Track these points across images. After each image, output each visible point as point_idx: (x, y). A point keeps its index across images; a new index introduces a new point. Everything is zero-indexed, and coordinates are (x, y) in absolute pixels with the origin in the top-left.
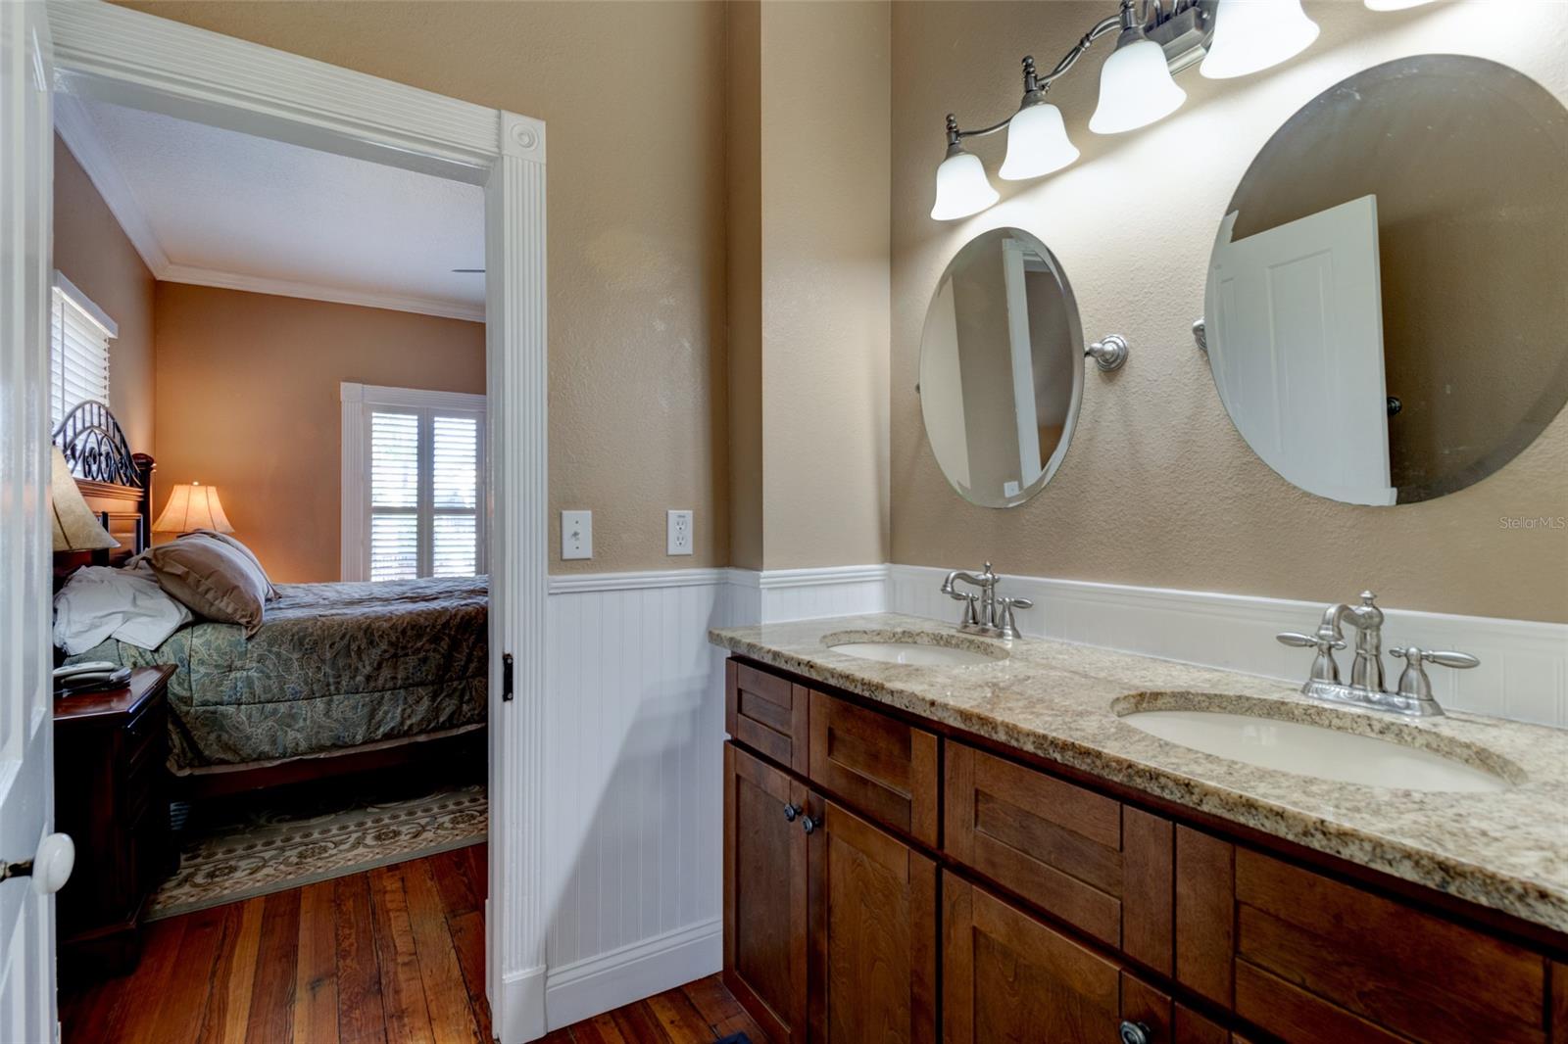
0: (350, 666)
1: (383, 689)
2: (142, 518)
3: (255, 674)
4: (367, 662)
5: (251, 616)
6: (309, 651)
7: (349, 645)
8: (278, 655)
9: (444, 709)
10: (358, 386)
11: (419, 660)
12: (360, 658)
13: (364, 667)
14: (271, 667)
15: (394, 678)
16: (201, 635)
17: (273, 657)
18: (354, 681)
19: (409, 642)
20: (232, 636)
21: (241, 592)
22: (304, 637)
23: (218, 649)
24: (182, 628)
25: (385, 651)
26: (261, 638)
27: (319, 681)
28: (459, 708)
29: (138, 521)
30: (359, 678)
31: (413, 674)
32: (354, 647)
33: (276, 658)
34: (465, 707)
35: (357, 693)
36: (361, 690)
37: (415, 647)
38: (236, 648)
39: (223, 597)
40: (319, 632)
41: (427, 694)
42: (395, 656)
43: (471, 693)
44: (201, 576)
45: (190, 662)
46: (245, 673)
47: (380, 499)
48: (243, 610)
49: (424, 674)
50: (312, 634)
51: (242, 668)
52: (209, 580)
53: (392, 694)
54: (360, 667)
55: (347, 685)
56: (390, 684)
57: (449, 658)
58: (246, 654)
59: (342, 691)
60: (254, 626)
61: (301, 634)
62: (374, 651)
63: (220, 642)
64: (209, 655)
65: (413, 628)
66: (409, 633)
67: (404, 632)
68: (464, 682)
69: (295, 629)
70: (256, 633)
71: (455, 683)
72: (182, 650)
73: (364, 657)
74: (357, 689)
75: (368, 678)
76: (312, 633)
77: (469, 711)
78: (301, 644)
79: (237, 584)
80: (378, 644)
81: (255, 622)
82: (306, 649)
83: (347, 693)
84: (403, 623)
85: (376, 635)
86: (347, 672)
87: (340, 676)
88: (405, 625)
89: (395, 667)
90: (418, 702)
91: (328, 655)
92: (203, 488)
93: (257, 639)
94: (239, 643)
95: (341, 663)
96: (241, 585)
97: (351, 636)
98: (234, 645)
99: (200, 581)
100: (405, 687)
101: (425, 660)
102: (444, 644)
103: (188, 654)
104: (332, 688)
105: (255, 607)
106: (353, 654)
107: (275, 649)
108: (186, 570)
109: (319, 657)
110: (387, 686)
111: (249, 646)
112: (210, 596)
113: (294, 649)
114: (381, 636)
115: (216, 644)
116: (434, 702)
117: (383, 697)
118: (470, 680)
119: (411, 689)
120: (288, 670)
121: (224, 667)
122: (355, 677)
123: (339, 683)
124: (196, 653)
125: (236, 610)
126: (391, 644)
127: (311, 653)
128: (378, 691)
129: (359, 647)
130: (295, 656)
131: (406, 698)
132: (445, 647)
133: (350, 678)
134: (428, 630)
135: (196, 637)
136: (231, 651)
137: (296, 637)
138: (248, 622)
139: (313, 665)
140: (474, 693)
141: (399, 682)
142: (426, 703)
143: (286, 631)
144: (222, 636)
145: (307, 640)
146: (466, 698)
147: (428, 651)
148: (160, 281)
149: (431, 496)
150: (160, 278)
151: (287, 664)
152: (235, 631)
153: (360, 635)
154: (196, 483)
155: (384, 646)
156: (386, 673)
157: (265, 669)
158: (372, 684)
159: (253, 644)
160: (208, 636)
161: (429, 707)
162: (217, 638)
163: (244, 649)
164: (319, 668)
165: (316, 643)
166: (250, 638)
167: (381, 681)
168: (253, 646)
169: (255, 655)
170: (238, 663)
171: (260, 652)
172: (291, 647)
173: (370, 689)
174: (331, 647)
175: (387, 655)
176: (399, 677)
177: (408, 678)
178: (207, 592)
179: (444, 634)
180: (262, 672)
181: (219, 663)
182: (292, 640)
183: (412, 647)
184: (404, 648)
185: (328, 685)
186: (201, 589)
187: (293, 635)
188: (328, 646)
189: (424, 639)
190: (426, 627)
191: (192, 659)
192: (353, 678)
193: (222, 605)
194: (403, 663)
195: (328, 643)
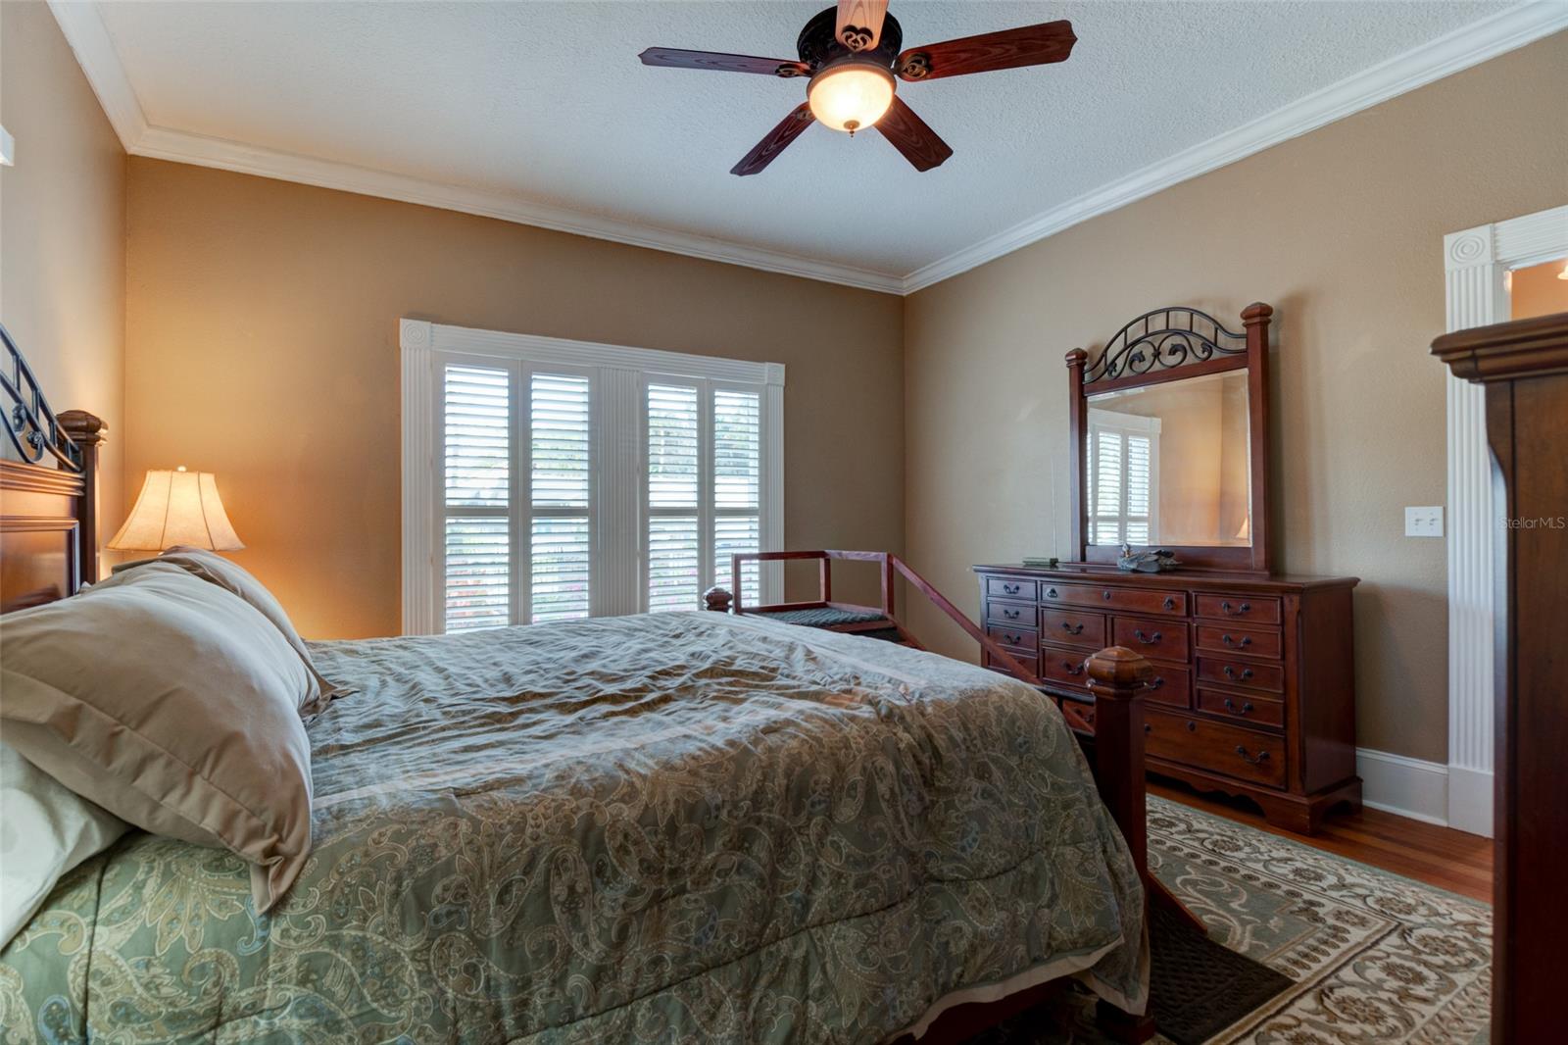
0: (552, 949)
1: (634, 997)
2: (77, 527)
3: (295, 1023)
4: (593, 930)
5: (277, 828)
6: (445, 922)
7: (545, 890)
8: (360, 949)
9: (769, 1021)
10: (426, 325)
11: (709, 898)
12: (576, 923)
13: (586, 944)
14: (340, 991)
15: (658, 961)
16: (124, 912)
17: (345, 959)
18: (563, 989)
19: (684, 855)
20: (222, 905)
21: (246, 752)
22: (430, 879)
23: (177, 960)
24: (67, 883)
25: (635, 892)
26: (309, 901)
27: (474, 1007)
28: (802, 1014)
29: (70, 534)
30: (576, 980)
31: (698, 942)
32: (559, 890)
33: (355, 957)
34: (814, 1010)
35: (572, 1021)
36: (580, 1011)
37: (700, 868)
38: (232, 948)
39: (192, 775)
40: (468, 858)
41: (729, 991)
42: (658, 898)
43: (824, 972)
44: (121, 720)
45: (84, 1020)
46: (263, 1023)
47: (456, 493)
48: (252, 814)
49: (723, 935)
50: (448, 868)
51: (255, 1009)
52: (147, 729)
53: (654, 1006)
54: (576, 945)
55: (545, 1007)
56: (648, 981)
57: (771, 882)
58: (265, 962)
59: (534, 1025)
60: (288, 860)
61: (421, 870)
62: (608, 893)
63: (182, 931)
64: (146, 987)
65: (691, 813)
66: (685, 829)
67: (672, 829)
68: (804, 938)
69: (403, 857)
70: (291, 888)
71: (785, 945)
72: (56, 978)
73: (586, 915)
74: (571, 1011)
75: (598, 975)
76: (449, 863)
77: (825, 1020)
78: (423, 904)
79: (231, 724)
80: (615, 873)
81: (288, 846)
82: (437, 919)
83: (544, 1026)
84: (665, 802)
85: (610, 845)
86: (546, 969)
87: (528, 983)
88: (671, 807)
89: (658, 932)
90: (713, 1017)
91: (495, 928)
92: (193, 476)
93: (296, 909)
94: (241, 926)
95: (528, 945)
96: (247, 729)
97: (551, 859)
98: (226, 935)
99: (115, 735)
100: (681, 981)
101: (720, 899)
102: (762, 849)
103: (76, 993)
104: (508, 1021)
105: (286, 794)
106: (557, 910)
107: (349, 933)
108: (73, 701)
109: (471, 936)
110: (641, 987)
111: (275, 934)
112: (150, 780)
113: (403, 925)
114: (622, 849)
115: (173, 939)
116: (746, 1010)
117: (631, 1021)
118: (818, 932)
119: (695, 981)
120: (389, 991)
121: (197, 1017)
122: (564, 975)
123: (524, 1003)
124: (108, 982)
125: (229, 821)
126: (648, 868)
127: (451, 928)
128: (620, 1006)
129: (572, 889)
130: (408, 944)
131: (685, 1012)
132: (763, 855)
133: (554, 982)
134: (724, 813)
135: (108, 922)
136: (219, 959)
137: (407, 883)
138: (271, 852)
139: (457, 963)
140: (829, 967)
141: (669, 970)
142: (730, 1015)
143: (376, 865)
144: (187, 912)
145: (438, 890)
146: (815, 984)
147: (726, 873)
148: (133, 156)
149: (528, 490)
150: (133, 149)
151: (383, 973)
152: (227, 882)
153: (573, 850)
154: (182, 469)
155: (631, 877)
156: (638, 951)
157: (325, 1002)
158: (607, 990)
159: (284, 925)
160: (144, 912)
161: (739, 1023)
162: (175, 919)
163: (258, 946)
164: (472, 970)
165: (461, 894)
166: (275, 910)
167: (626, 979)
168: (285, 933)
169: (293, 961)
170: (242, 996)
171: (306, 947)
172: (395, 920)
173: (602, 1005)
174: (501, 901)
175: (640, 902)
176: (668, 955)
177: (686, 957)
178: (139, 769)
179: (759, 821)
180: (314, 1012)
181: (183, 1006)
182: (396, 894)
183: (693, 868)
184: (674, 873)
185: (497, 1015)
186: (124, 759)
187: (398, 880)
188: (492, 900)
189: (719, 843)
190: (718, 808)
191: (92, 1005)
192: (558, 982)
193: (189, 807)
194: (673, 916)
195: (492, 889)
